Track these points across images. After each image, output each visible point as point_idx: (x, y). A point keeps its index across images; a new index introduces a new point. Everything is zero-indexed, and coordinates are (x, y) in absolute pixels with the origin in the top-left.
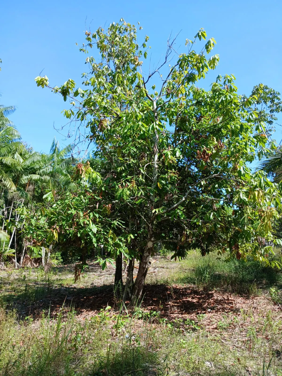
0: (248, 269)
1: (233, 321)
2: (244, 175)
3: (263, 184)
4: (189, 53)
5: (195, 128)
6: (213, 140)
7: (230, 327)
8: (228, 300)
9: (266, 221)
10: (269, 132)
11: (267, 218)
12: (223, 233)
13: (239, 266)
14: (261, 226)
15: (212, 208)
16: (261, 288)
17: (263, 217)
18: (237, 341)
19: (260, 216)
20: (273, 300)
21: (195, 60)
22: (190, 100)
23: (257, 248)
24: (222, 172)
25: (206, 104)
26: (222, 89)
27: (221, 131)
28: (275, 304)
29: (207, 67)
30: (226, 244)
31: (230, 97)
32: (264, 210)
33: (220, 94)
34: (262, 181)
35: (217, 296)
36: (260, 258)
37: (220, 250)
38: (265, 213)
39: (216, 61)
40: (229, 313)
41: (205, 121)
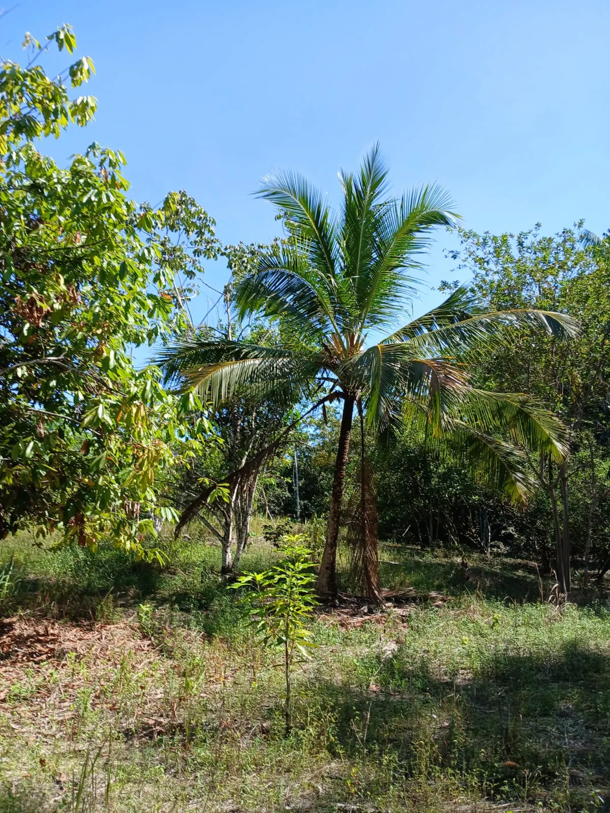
0: (103, 566)
1: (48, 679)
2: (114, 370)
3: (149, 395)
4: (30, 68)
5: (20, 242)
6: (57, 281)
7: (39, 693)
8: (46, 634)
9: (144, 469)
10: (187, 293)
11: (149, 463)
12: (54, 488)
13: (85, 561)
14: (135, 477)
15: (34, 431)
16: (122, 606)
17: (140, 460)
18: (49, 723)
19: (136, 458)
20: (141, 628)
21: (40, 89)
22: (18, 176)
23: (122, 523)
24: (71, 354)
25: (53, 194)
26: (94, 175)
27: (81, 264)
28: (145, 637)
29: (66, 115)
30: (56, 513)
31: (108, 197)
32: (145, 446)
33: (87, 184)
34: (148, 388)
35: (21, 628)
36: (128, 543)
37: (44, 527)
38: (146, 451)
39: (89, 110)
40: (42, 664)
41: (46, 233)
